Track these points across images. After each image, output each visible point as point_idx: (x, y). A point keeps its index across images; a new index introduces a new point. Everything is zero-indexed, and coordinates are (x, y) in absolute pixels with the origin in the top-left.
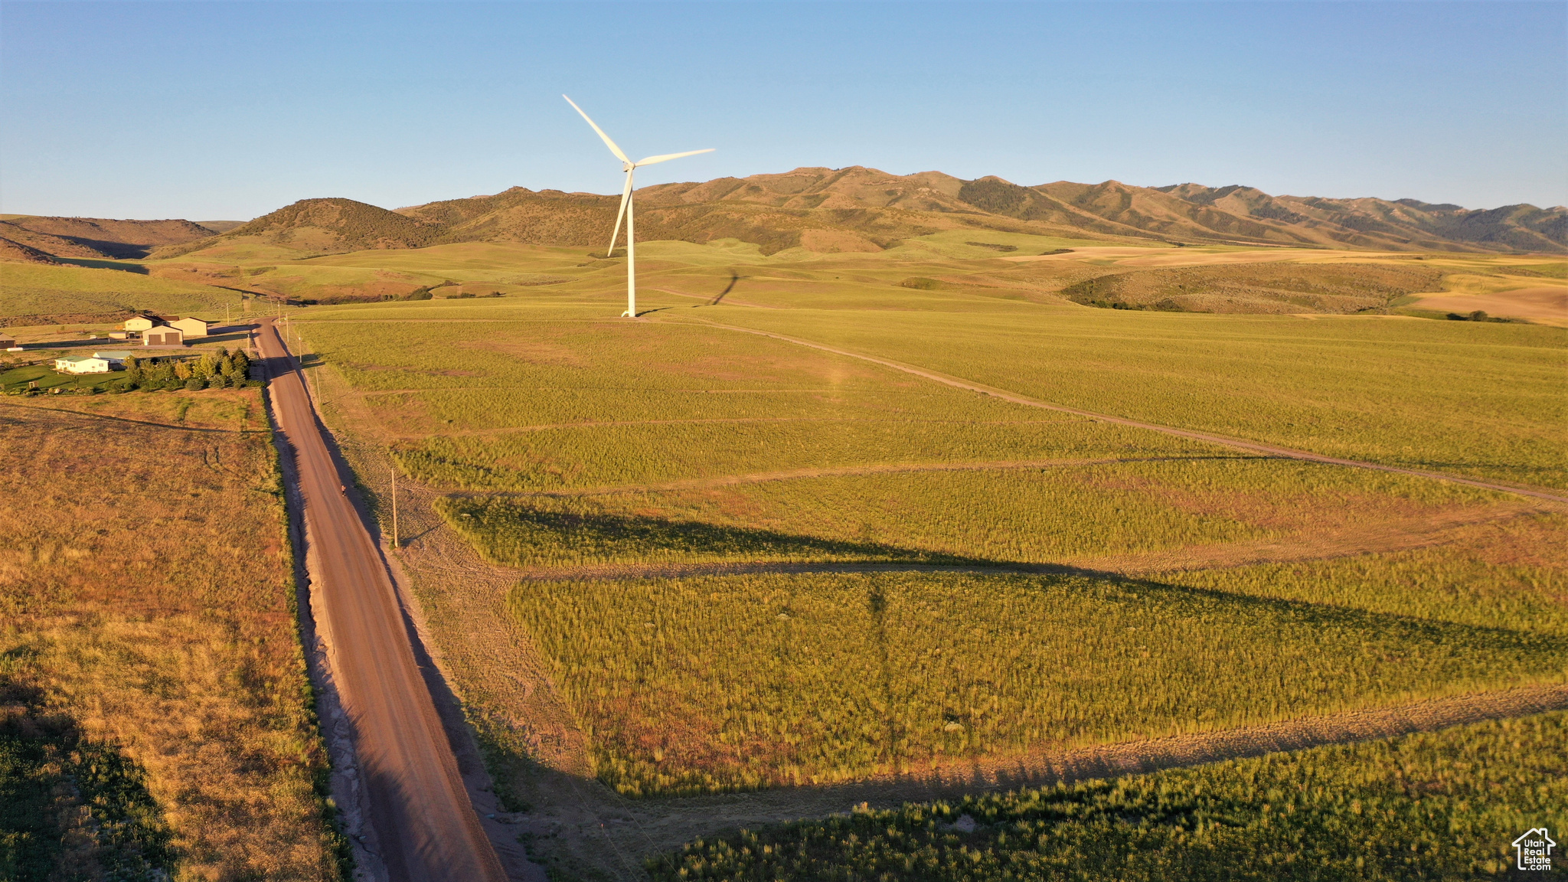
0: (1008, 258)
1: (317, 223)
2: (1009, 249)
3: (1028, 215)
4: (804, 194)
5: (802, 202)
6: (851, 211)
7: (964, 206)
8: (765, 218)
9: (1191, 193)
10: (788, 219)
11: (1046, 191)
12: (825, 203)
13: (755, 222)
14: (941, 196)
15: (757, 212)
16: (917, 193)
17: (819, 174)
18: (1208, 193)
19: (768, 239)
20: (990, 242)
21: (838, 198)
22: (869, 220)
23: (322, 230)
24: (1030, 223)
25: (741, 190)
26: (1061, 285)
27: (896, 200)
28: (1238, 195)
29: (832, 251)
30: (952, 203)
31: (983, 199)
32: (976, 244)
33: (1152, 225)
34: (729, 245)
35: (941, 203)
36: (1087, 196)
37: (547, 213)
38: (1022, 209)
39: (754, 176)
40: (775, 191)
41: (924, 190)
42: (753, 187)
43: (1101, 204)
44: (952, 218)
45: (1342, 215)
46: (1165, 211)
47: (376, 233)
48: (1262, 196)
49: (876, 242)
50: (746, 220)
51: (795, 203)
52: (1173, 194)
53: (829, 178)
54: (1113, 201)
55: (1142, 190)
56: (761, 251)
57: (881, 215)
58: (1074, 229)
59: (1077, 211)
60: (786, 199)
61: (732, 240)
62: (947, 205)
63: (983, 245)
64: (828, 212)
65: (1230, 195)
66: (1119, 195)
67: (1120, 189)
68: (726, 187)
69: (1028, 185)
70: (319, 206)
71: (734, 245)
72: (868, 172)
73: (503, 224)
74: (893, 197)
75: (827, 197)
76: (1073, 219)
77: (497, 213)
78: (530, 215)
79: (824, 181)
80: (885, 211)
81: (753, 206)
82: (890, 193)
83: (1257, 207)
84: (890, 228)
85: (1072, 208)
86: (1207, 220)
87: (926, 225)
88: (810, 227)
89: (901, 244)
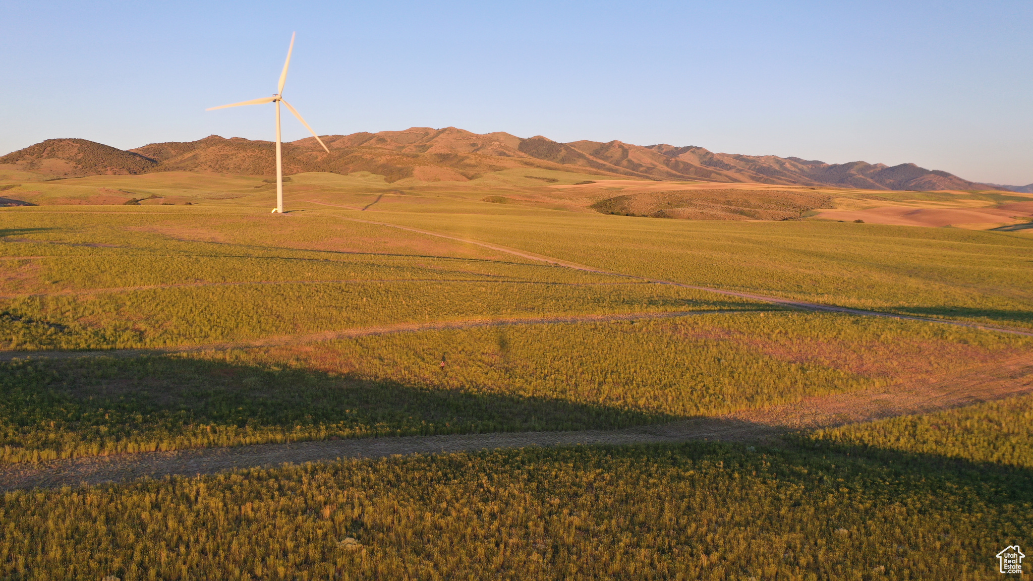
0: (553, 186)
1: (60, 155)
2: (553, 181)
3: (563, 161)
4: (415, 144)
5: (414, 149)
6: (447, 155)
7: (523, 154)
8: (388, 158)
9: (664, 150)
10: (405, 159)
11: (575, 147)
12: (430, 150)
13: (382, 160)
14: (506, 148)
15: (383, 154)
16: (491, 145)
17: (426, 132)
18: (674, 150)
19: (390, 172)
20: (541, 176)
21: (438, 147)
22: (460, 161)
23: (64, 161)
24: (566, 165)
25: (373, 141)
26: (591, 202)
27: (478, 150)
28: (693, 152)
29: (435, 180)
30: (514, 152)
31: (534, 151)
32: (531, 177)
33: (642, 169)
34: (363, 176)
35: (507, 152)
36: (601, 150)
37: (234, 152)
38: (559, 157)
39: (382, 132)
40: (395, 142)
41: (496, 143)
42: (381, 138)
43: (609, 155)
44: (515, 160)
45: (756, 166)
46: (650, 160)
47: (106, 163)
48: (708, 153)
49: (465, 175)
50: (375, 159)
51: (410, 149)
52: (654, 150)
53: (432, 134)
54: (618, 154)
55: (635, 147)
56: (386, 180)
57: (468, 158)
58: (594, 170)
59: (595, 159)
60: (403, 147)
61: (365, 173)
62: (511, 154)
63: (536, 178)
64: (432, 155)
65: (689, 152)
66: (620, 150)
67: (621, 146)
68: (362, 138)
69: (563, 142)
70: (62, 143)
71: (367, 176)
72: (459, 131)
73: (202, 159)
74: (475, 148)
75: (431, 146)
76: (591, 164)
77: (197, 151)
78: (221, 153)
79: (429, 136)
80: (470, 155)
81: (381, 151)
82: (473, 145)
83: (705, 160)
84: (473, 166)
85: (591, 158)
86: (676, 166)
87: (498, 164)
88: (420, 165)
89: (481, 177)
